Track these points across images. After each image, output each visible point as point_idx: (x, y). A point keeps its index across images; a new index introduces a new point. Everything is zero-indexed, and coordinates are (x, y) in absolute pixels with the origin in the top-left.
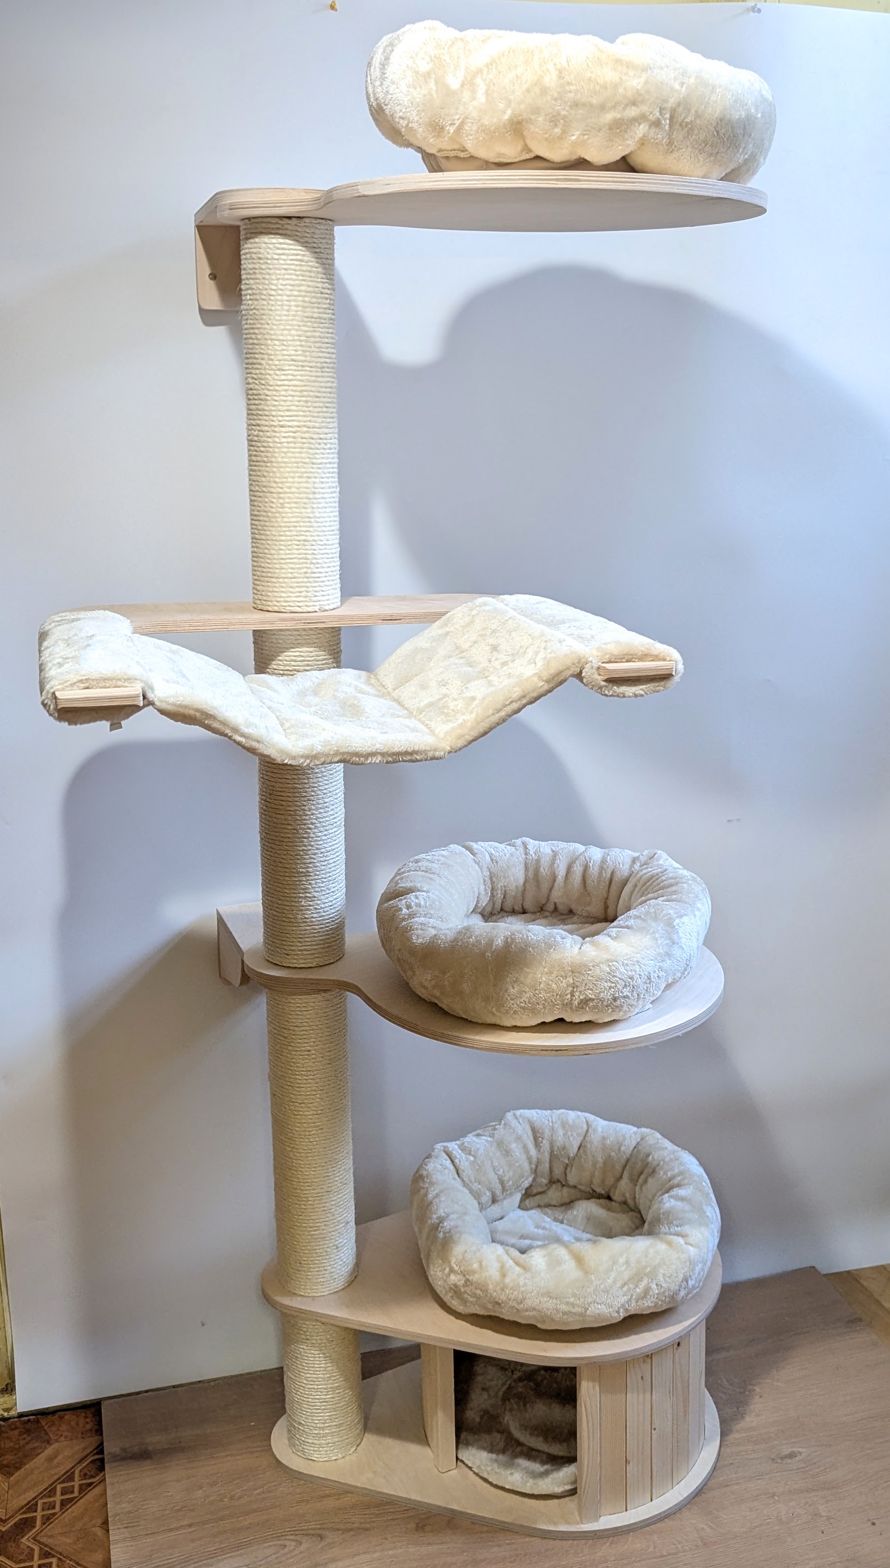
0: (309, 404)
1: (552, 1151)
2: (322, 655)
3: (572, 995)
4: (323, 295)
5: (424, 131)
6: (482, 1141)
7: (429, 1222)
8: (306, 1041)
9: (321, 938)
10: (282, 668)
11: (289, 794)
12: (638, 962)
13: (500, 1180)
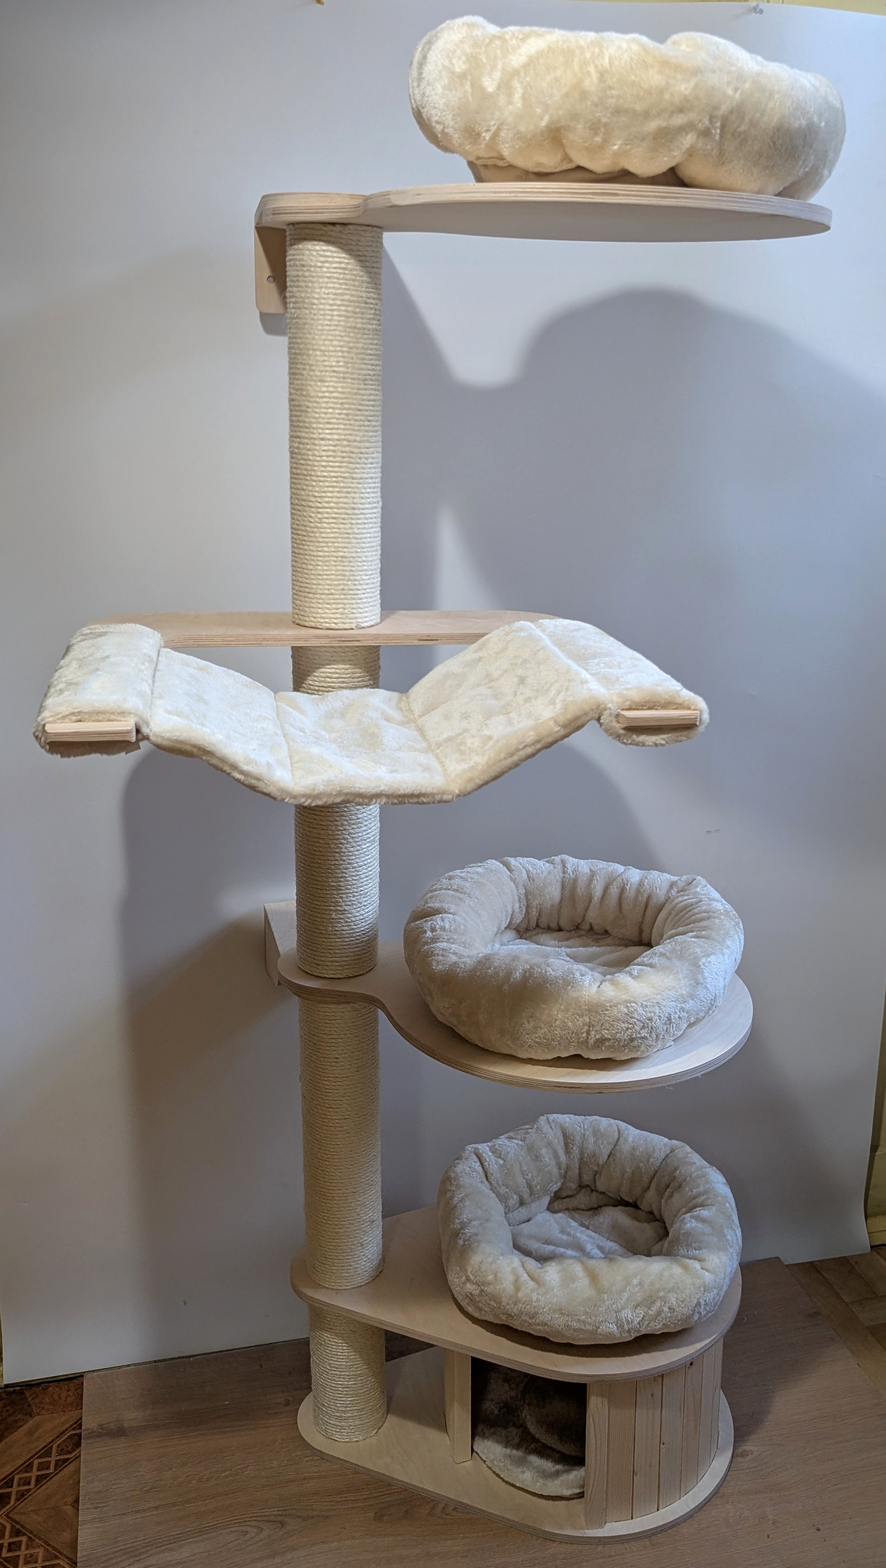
0: (350, 417)
1: (581, 1159)
2: (358, 672)
3: (588, 1033)
4: (367, 306)
5: (459, 138)
6: (513, 1145)
7: (452, 1227)
8: (334, 1048)
9: (351, 950)
10: (317, 683)
12: (658, 1003)
13: (528, 1184)
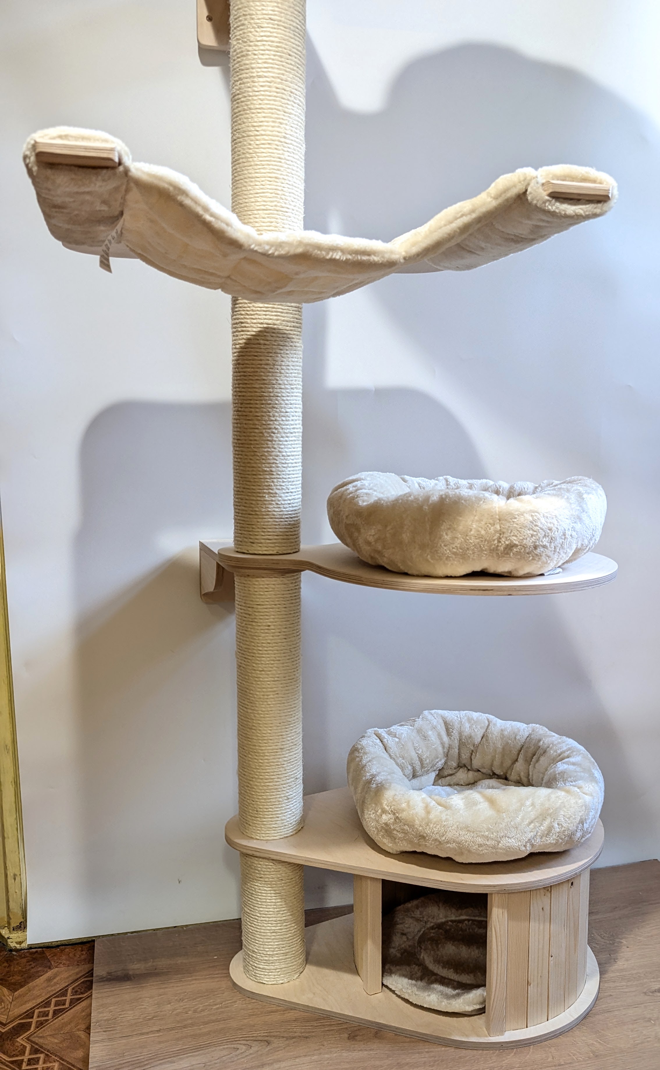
1: (461, 740)
3: (499, 542)
6: (405, 729)
7: (364, 778)
8: (267, 617)
9: (281, 530)
11: (258, 402)
12: (556, 516)
13: (419, 758)
